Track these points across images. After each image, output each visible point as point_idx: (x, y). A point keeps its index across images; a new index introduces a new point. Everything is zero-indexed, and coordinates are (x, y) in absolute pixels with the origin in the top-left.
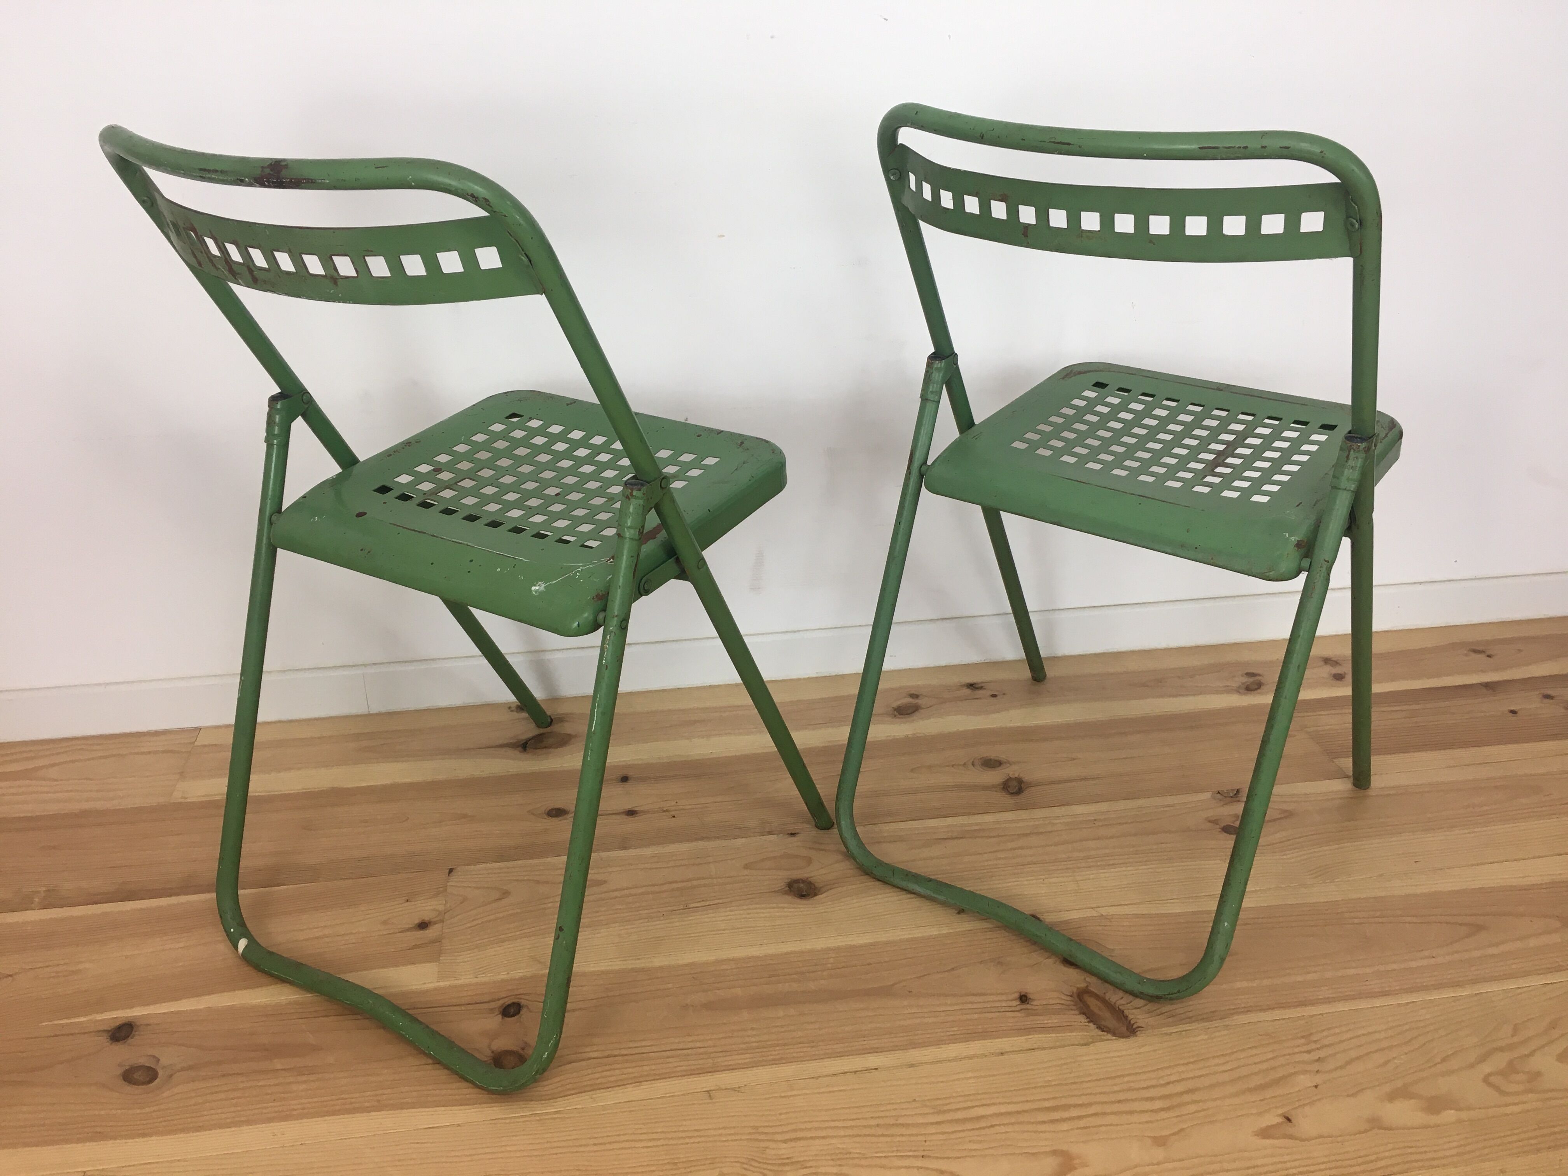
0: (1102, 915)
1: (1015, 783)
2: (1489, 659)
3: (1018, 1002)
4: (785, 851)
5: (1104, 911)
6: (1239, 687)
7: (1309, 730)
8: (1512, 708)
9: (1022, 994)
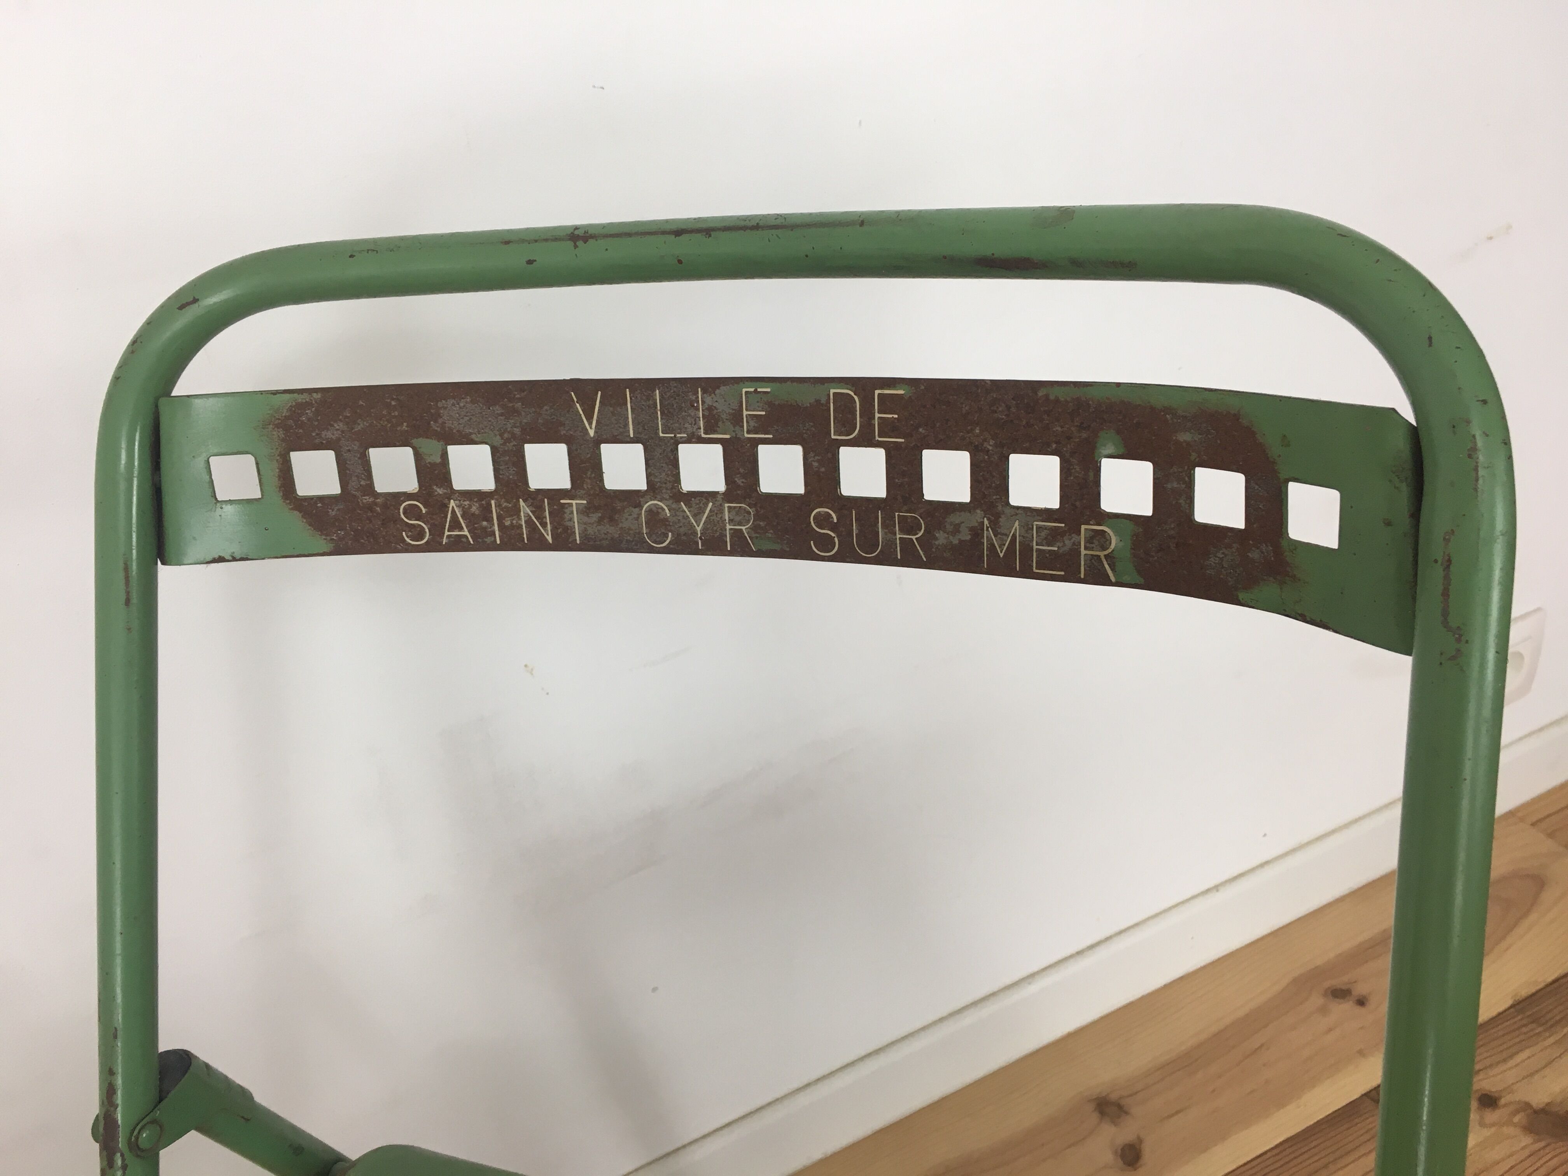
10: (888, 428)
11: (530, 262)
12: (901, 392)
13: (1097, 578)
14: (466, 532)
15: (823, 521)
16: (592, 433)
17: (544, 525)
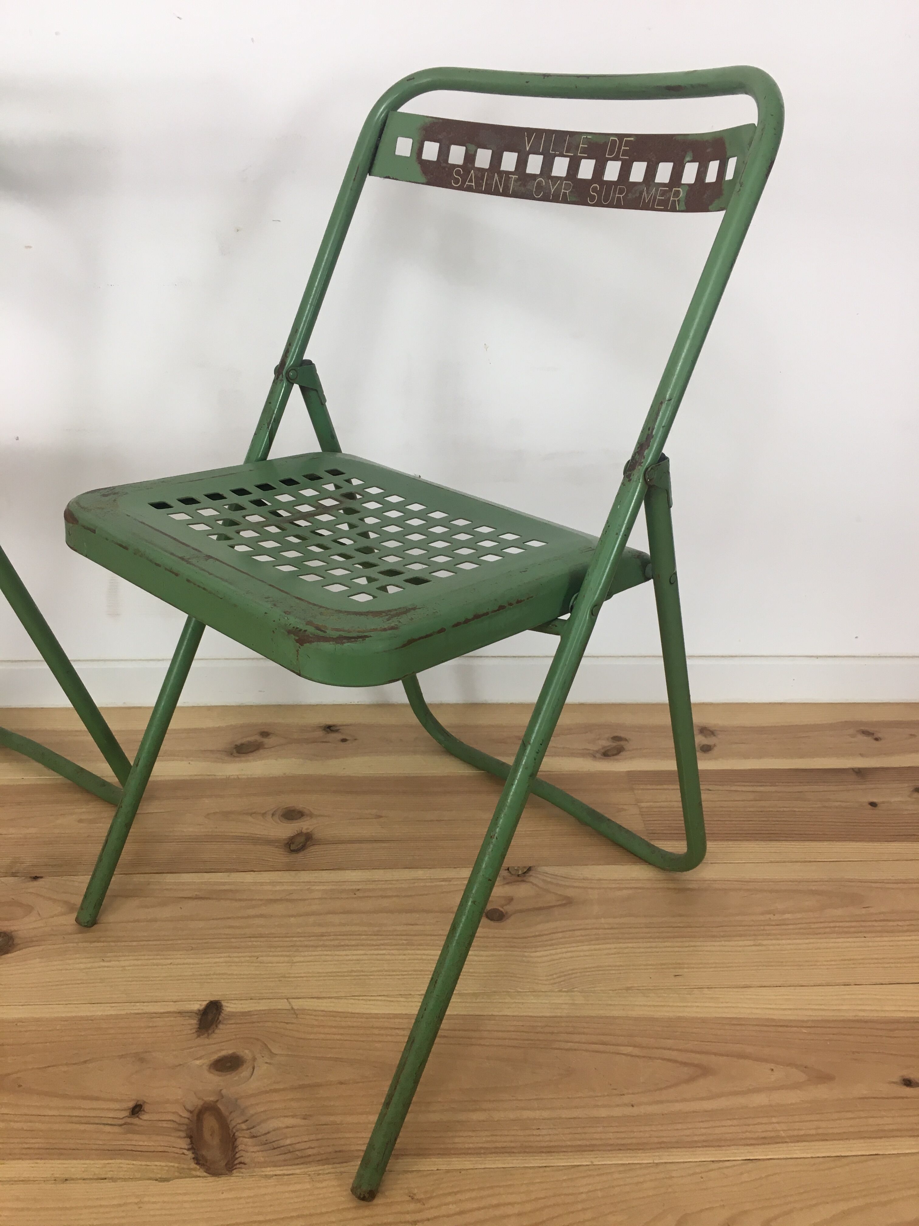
0: (292, 1009)
1: (302, 839)
2: (875, 742)
3: (126, 1113)
4: (13, 897)
5: (297, 1004)
6: (597, 752)
7: (643, 805)
8: (874, 800)
9: (139, 1103)
10: (625, 153)
11: (527, 82)
12: (632, 139)
13: (673, 210)
14: (473, 184)
15: (594, 190)
16: (528, 149)
17: (501, 186)
